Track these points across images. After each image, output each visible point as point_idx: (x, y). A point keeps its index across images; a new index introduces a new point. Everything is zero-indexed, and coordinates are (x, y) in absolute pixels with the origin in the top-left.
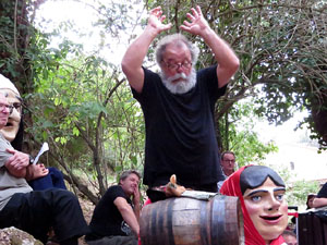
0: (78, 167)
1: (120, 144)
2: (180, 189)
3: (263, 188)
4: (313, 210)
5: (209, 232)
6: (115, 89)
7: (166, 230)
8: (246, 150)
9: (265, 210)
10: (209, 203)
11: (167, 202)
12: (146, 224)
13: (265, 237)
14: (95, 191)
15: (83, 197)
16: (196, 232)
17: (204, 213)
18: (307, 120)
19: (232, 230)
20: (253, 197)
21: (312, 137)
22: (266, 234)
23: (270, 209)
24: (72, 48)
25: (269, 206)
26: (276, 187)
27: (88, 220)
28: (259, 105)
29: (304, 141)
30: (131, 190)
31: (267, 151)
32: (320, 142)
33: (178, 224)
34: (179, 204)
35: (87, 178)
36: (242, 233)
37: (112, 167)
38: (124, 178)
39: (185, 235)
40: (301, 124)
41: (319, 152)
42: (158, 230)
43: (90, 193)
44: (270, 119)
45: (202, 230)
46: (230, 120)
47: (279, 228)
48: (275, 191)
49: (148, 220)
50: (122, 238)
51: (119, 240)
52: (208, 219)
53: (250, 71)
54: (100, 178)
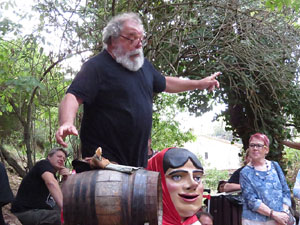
0: (8, 143)
1: (50, 123)
2: (104, 162)
3: (184, 169)
4: (224, 194)
5: (129, 203)
6: (49, 70)
7: (89, 200)
8: (166, 137)
9: (184, 189)
10: (132, 177)
11: (91, 173)
12: (69, 193)
13: (181, 214)
14: (23, 165)
15: (11, 171)
16: (117, 203)
17: (126, 185)
18: (223, 114)
19: (151, 202)
20: (173, 176)
21: (227, 129)
22: (183, 211)
23: (188, 189)
24: (10, 27)
25: (188, 186)
26: (195, 169)
27: (15, 193)
28: (182, 97)
29: (218, 135)
30: (57, 165)
31: (186, 140)
32: (234, 134)
33: (100, 194)
34: (102, 175)
35: (17, 153)
36: (161, 207)
37: (41, 145)
38: (51, 155)
39: (106, 205)
40: (218, 116)
41: (232, 143)
42: (80, 199)
43: (19, 167)
44: (191, 110)
45: (123, 201)
46: (155, 108)
47: (195, 207)
48: (194, 172)
49: (71, 190)
50: (46, 212)
51: (42, 214)
52: (130, 190)
53: (177, 63)
54: (29, 153)
